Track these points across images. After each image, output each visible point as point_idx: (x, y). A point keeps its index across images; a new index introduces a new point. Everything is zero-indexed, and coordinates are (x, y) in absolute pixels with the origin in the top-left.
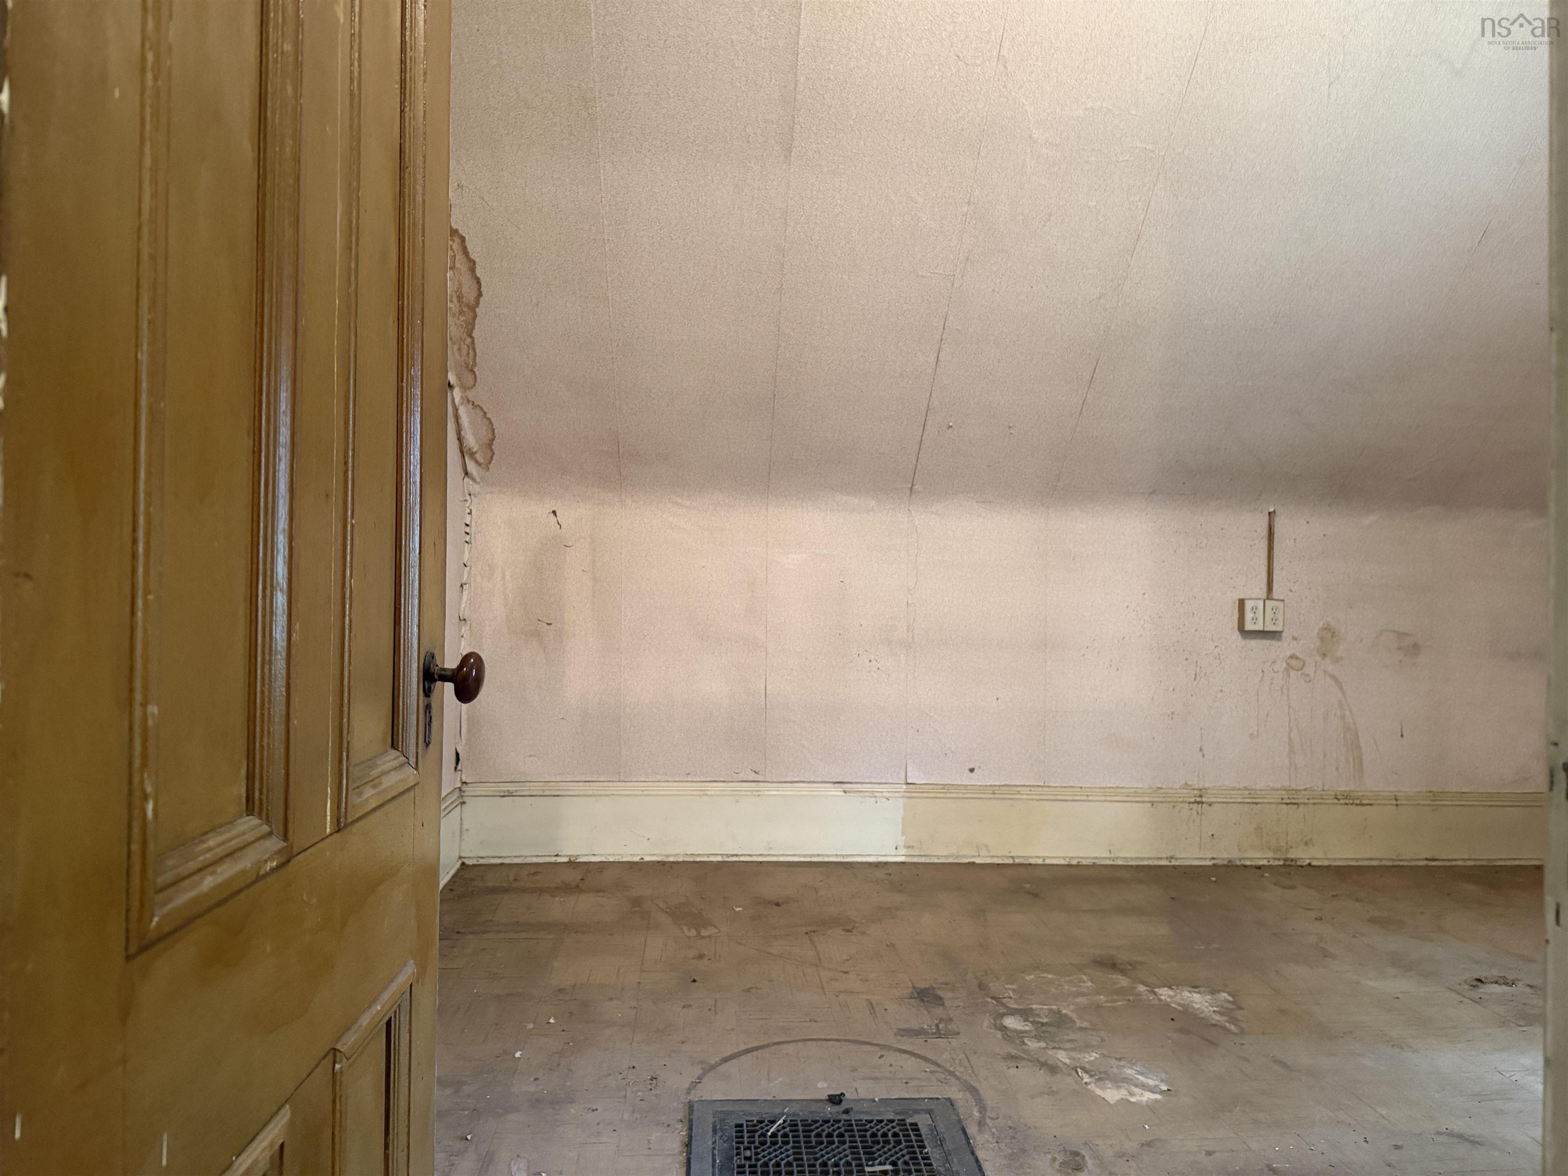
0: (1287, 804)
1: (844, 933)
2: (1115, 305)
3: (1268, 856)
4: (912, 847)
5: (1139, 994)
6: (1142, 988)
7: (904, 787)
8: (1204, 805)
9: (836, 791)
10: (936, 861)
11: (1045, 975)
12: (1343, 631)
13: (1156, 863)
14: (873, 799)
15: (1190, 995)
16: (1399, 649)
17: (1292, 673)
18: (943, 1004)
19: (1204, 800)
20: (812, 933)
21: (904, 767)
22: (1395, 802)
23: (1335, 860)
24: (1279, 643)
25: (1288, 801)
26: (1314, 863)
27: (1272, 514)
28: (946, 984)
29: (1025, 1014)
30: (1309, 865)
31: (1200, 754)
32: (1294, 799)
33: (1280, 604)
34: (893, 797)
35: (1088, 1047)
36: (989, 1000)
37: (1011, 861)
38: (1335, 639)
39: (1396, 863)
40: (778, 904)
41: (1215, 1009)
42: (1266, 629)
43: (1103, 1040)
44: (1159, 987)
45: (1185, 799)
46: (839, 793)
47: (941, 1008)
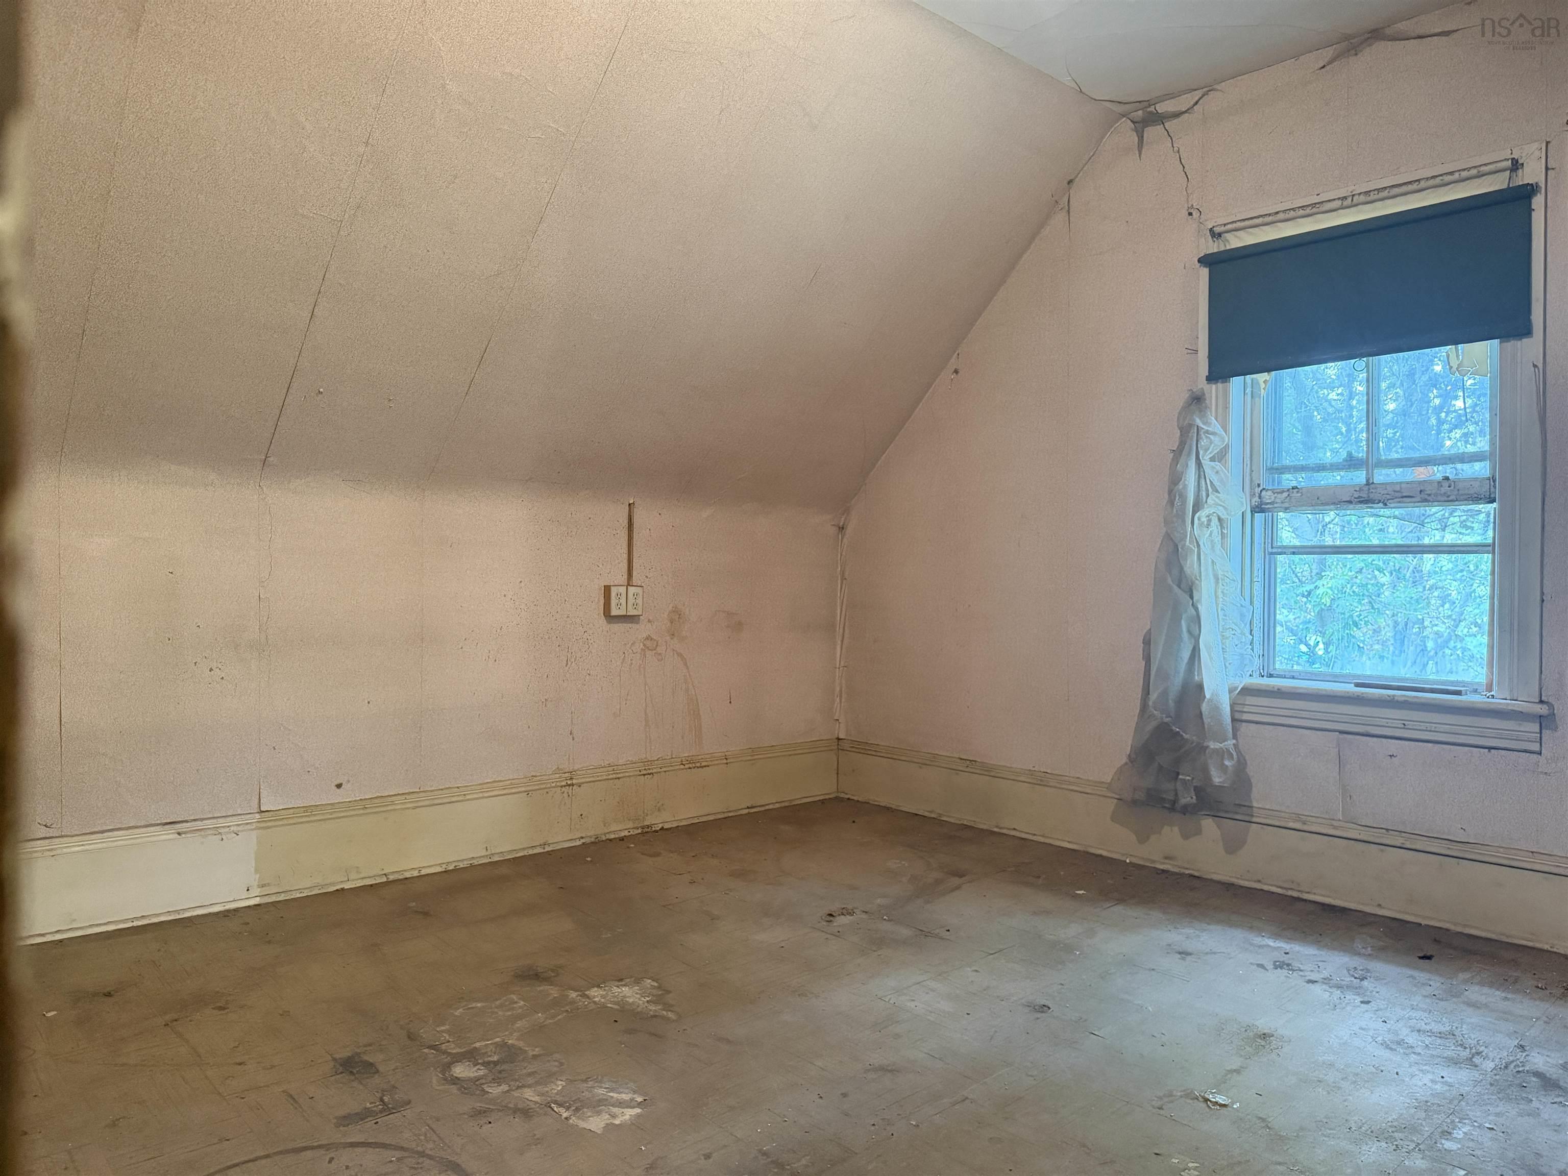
0: (644, 775)
1: (216, 1012)
2: (512, 286)
3: (628, 827)
4: (269, 885)
5: (573, 1002)
6: (573, 995)
7: (258, 816)
8: (575, 787)
9: (167, 834)
10: (298, 895)
11: (474, 1005)
12: (688, 613)
13: (531, 852)
14: (219, 837)
15: (619, 990)
16: (728, 627)
17: (648, 653)
18: (377, 1071)
19: (574, 781)
20: (175, 1023)
21: (257, 793)
22: (725, 761)
23: (681, 820)
24: (637, 626)
25: (645, 772)
26: (666, 826)
27: (632, 505)
28: (370, 1045)
29: (471, 1056)
30: (662, 829)
31: (571, 737)
32: (649, 769)
33: (639, 590)
34: (242, 831)
35: (551, 1076)
36: (426, 1051)
37: (384, 879)
38: (681, 621)
39: (726, 815)
40: (109, 995)
41: (648, 999)
42: (628, 614)
43: (562, 1064)
44: (589, 989)
45: (558, 784)
46: (171, 836)
47: (376, 1076)
